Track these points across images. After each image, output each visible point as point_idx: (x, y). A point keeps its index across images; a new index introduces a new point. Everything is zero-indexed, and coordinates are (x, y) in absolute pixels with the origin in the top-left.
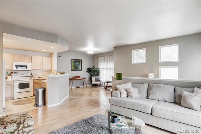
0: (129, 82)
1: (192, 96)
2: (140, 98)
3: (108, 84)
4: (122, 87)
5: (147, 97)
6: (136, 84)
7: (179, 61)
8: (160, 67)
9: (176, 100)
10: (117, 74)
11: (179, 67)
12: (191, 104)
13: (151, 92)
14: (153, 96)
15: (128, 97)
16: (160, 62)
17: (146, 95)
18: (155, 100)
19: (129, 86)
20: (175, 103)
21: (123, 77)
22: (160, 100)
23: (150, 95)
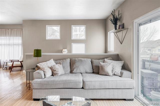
0: (51, 59)
1: (107, 65)
2: (65, 74)
3: (14, 63)
4: (45, 65)
5: (71, 72)
6: (58, 60)
7: (86, 39)
8: (72, 43)
9: (94, 70)
10: (35, 50)
11: (85, 43)
12: (108, 72)
13: (75, 66)
14: (77, 70)
15: (52, 75)
16: (72, 39)
17: (69, 70)
18: (78, 73)
19: (52, 63)
20: (93, 73)
21: (42, 54)
22: (83, 72)
23: (74, 69)
